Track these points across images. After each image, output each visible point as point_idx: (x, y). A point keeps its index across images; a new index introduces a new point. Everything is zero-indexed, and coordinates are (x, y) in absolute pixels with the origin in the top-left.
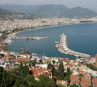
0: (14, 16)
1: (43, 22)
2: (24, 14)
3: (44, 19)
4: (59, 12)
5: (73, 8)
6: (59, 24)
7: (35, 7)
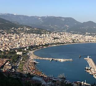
0: (19, 29)
1: (55, 38)
2: (31, 27)
3: (53, 34)
4: (68, 26)
5: (84, 23)
6: (73, 42)
7: (40, 18)
